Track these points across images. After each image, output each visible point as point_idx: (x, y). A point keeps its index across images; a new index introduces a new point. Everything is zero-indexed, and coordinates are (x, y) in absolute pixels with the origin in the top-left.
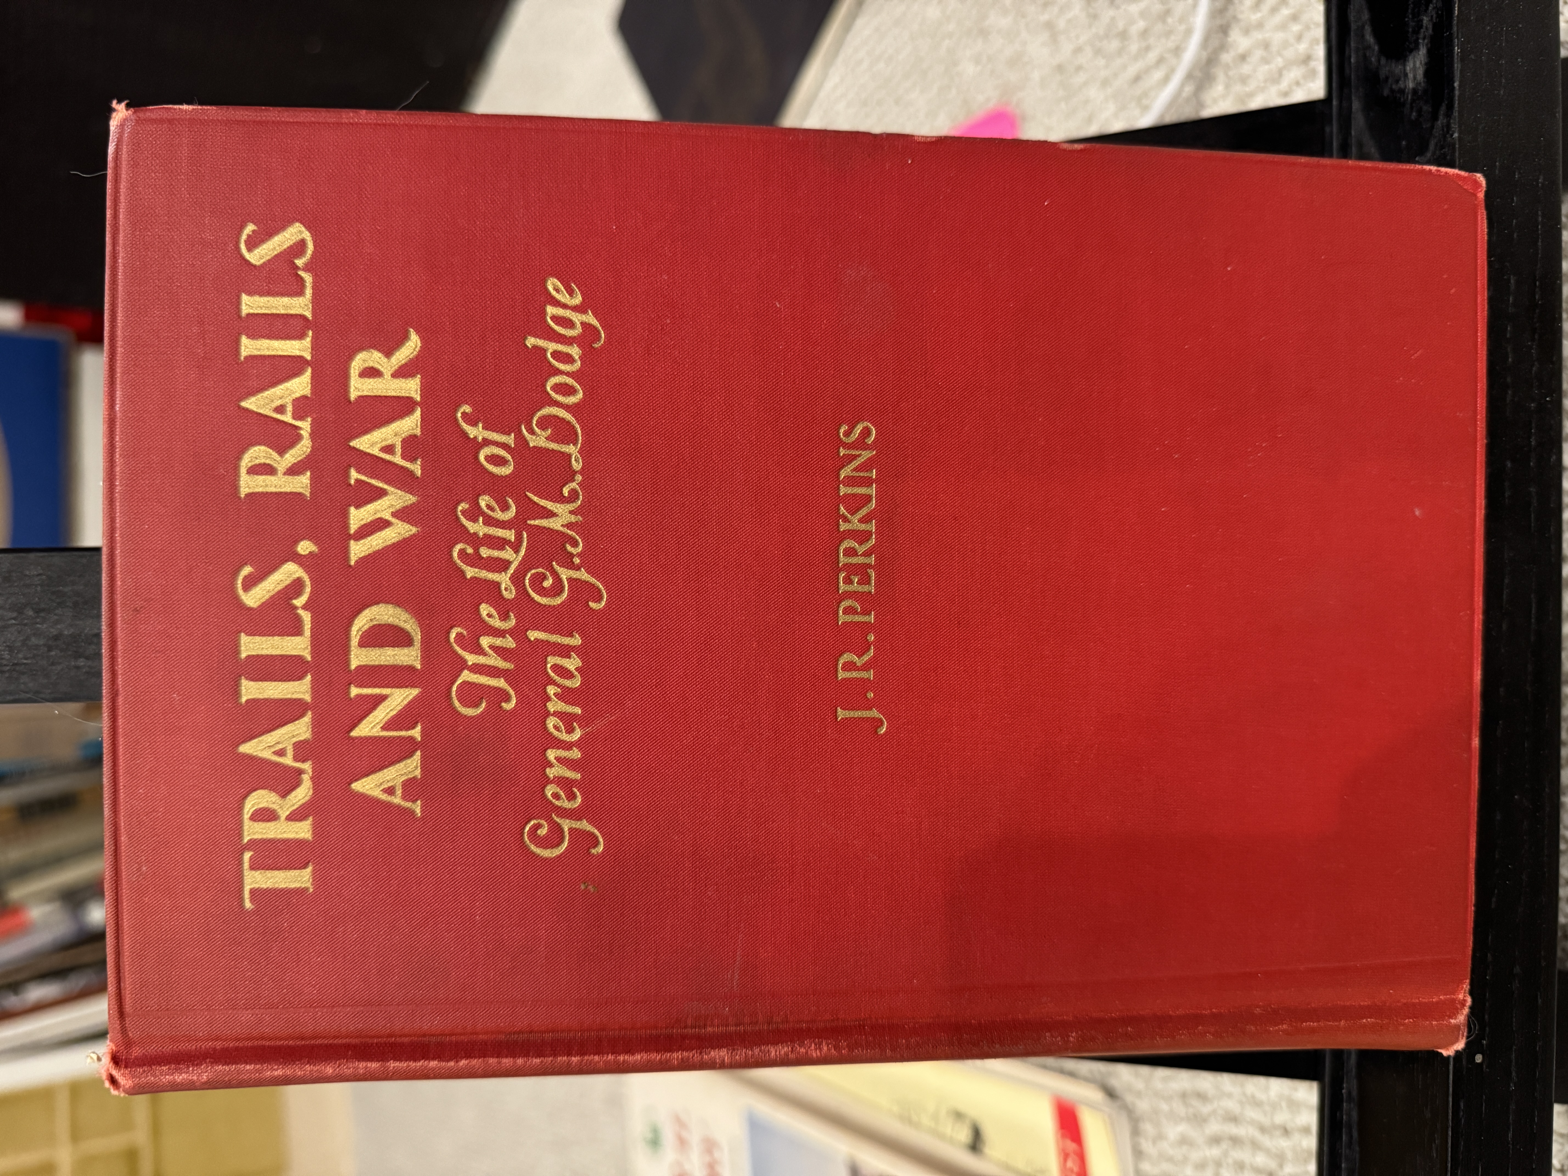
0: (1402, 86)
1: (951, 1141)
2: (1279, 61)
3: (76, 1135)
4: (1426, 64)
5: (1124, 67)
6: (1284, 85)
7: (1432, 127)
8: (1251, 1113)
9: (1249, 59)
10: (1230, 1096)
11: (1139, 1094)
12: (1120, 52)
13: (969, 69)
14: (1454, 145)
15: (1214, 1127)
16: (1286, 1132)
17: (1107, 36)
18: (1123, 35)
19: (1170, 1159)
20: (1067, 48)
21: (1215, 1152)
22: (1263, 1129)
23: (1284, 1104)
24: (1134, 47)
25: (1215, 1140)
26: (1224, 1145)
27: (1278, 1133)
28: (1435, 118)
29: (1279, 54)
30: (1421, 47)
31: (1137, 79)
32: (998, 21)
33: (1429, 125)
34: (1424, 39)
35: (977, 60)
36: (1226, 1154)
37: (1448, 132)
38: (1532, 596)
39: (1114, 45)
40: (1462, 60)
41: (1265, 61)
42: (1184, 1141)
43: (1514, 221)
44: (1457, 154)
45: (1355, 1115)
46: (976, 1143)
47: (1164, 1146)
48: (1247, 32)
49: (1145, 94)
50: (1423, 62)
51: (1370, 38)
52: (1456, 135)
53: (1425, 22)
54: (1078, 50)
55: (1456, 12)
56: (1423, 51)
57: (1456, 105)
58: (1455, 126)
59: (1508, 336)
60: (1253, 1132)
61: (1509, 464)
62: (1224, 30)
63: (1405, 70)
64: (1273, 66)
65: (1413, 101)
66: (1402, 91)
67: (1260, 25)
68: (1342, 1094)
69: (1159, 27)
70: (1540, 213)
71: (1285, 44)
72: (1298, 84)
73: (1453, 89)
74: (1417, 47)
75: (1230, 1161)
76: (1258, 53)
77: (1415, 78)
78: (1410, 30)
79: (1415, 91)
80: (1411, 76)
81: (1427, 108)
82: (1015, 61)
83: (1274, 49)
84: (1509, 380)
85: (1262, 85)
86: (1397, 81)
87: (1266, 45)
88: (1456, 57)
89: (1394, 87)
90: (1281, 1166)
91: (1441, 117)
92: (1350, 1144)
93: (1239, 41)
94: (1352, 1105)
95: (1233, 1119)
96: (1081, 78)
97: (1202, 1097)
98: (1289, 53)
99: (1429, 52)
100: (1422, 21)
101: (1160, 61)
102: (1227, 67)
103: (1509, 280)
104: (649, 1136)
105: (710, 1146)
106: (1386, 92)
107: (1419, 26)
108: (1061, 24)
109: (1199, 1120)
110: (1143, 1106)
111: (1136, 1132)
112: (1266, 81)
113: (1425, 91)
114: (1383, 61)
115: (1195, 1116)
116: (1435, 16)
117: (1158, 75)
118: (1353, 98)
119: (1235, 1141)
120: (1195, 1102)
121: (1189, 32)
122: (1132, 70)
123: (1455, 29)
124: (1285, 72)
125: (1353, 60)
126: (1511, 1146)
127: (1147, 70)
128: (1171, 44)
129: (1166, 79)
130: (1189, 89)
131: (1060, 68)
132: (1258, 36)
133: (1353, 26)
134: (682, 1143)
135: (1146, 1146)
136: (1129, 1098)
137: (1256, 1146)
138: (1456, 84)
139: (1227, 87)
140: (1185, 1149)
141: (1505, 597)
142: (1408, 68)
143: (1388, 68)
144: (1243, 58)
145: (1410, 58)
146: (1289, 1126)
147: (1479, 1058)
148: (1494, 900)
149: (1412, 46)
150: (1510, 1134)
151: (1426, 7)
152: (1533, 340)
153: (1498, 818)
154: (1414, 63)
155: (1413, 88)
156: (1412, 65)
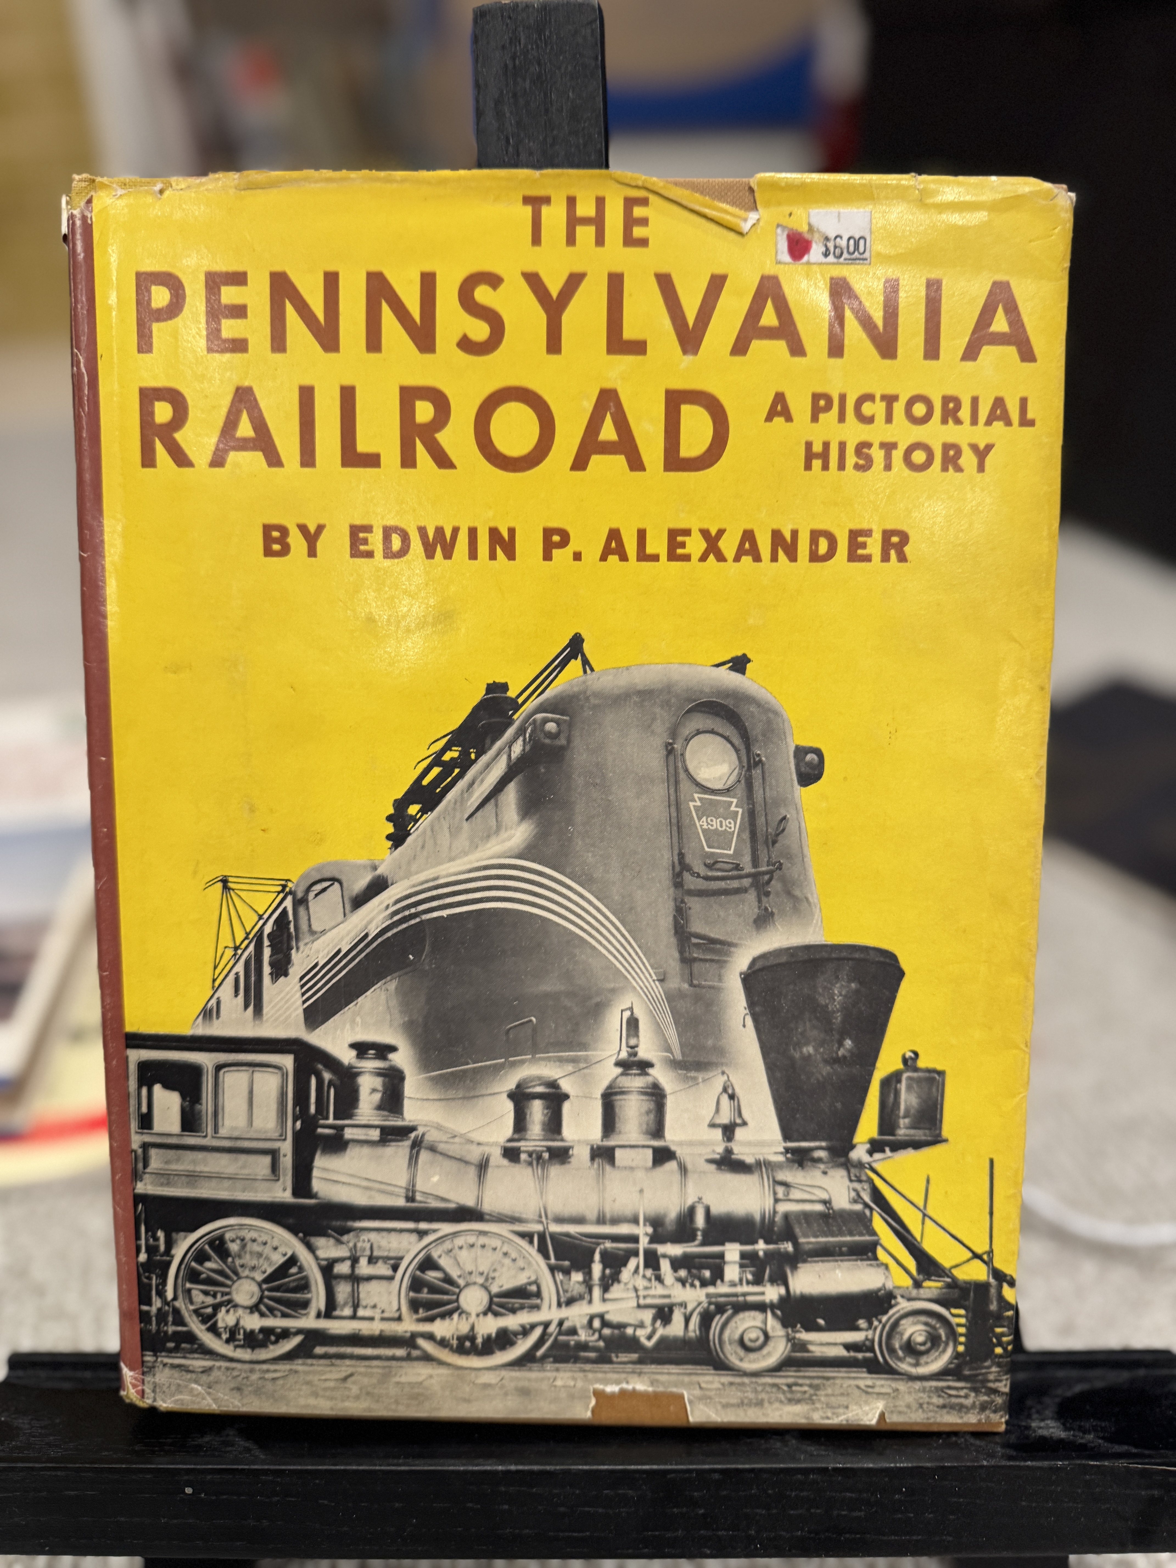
0: (1033, 1417)
4: (1051, 1438)
7: (995, 1443)
14: (977, 1461)
28: (1003, 1445)
30: (1067, 1433)
34: (1073, 1436)
38: (588, 1534)
40: (1051, 1468)
43: (912, 1515)
50: (1053, 1435)
51: (1078, 1388)
52: (985, 1463)
53: (1089, 1436)
55: (1092, 1463)
56: (1063, 1435)
57: (1011, 1463)
58: (993, 1462)
59: (813, 1511)
61: (702, 1511)
63: (1048, 1419)
65: (1019, 1426)
66: (1029, 1417)
70: (920, 1537)
73: (1026, 1461)
74: (1066, 1429)
77: (1040, 1428)
78: (1082, 1424)
79: (1028, 1428)
80: (1042, 1424)
81: (1012, 1438)
84: (774, 1511)
86: (1038, 1412)
88: (1053, 1463)
89: (1034, 1410)
91: (1002, 1450)
99: (1061, 1441)
100: (1089, 1433)
103: (861, 1510)
106: (1029, 1402)
107: (1085, 1432)
113: (1027, 1437)
114: (1057, 1400)
116: (1092, 1445)
123: (1078, 1462)
125: (1059, 1373)
126: (112, 1519)
133: (1092, 1374)
138: (1029, 1463)
141: (587, 1509)
142: (1049, 1422)
143: (1051, 1403)
145: (1059, 1424)
147: (189, 1490)
148: (326, 1502)
149: (1068, 1425)
150: (123, 1519)
151: (1103, 1438)
152: (810, 1532)
153: (397, 1505)
154: (1053, 1427)
155: (1030, 1427)
156: (1051, 1425)
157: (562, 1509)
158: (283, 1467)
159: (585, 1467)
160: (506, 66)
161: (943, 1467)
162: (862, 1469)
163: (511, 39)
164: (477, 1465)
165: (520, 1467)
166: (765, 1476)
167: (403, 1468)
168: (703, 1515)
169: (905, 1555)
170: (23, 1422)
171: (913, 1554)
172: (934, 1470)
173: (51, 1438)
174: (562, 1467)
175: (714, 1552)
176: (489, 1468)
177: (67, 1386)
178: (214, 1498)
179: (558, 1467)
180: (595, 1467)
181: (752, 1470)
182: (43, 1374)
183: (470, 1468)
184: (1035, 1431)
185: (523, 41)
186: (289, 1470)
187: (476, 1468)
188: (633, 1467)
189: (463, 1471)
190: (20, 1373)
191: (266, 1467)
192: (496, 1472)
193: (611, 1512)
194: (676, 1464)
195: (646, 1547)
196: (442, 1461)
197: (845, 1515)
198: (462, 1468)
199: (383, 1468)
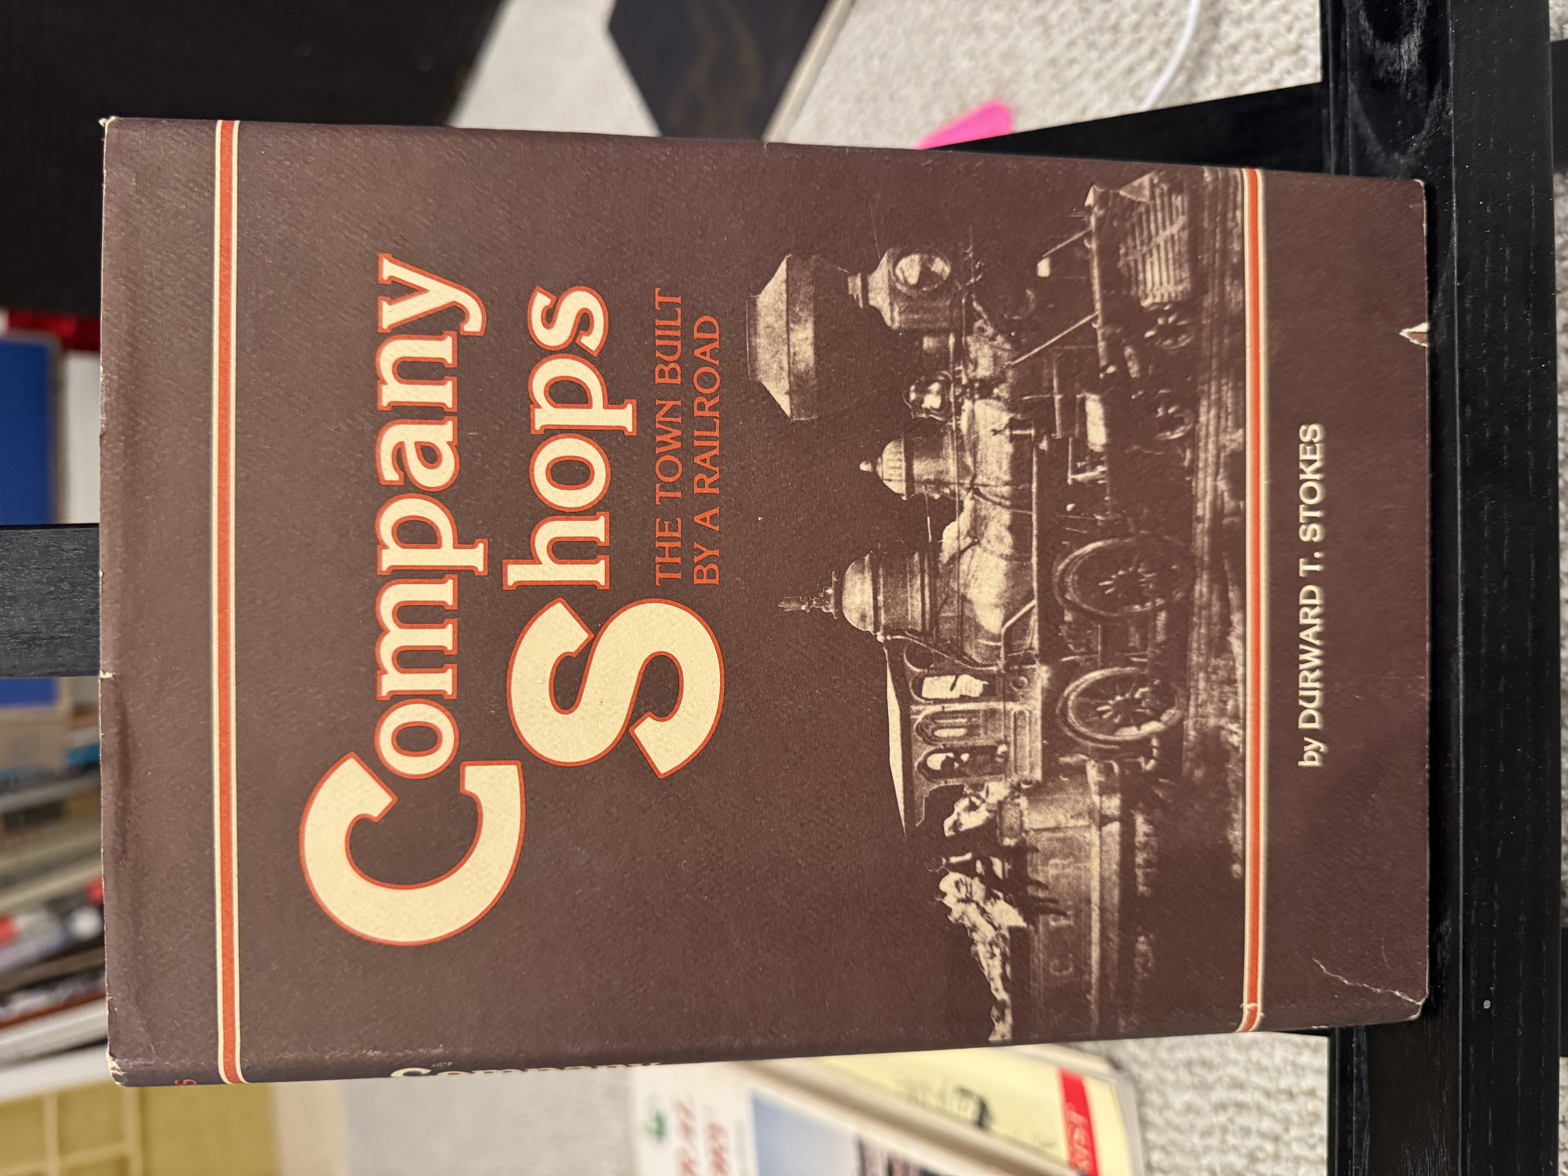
0: (1398, 68)
1: (957, 1119)
2: (1270, 51)
3: (64, 1148)
4: (1420, 45)
5: (1117, 60)
6: (1275, 74)
7: (1428, 106)
8: (1256, 1079)
9: (1240, 49)
10: (1235, 1063)
11: (1144, 1065)
12: (1113, 44)
13: (964, 64)
14: (1450, 123)
15: (1220, 1094)
16: (1291, 1095)
17: (1100, 30)
18: (1115, 28)
19: (1177, 1129)
20: (1061, 42)
21: (1222, 1118)
22: (1268, 1094)
23: (1289, 1068)
24: (1126, 40)
25: (1221, 1107)
26: (1231, 1111)
27: (1283, 1097)
28: (1430, 96)
29: (1269, 43)
30: (1415, 29)
31: (1130, 71)
32: (990, 16)
33: (1424, 104)
34: (1418, 21)
35: (971, 54)
36: (1231, 1121)
37: (1443, 110)
38: (1531, 556)
39: (1106, 39)
40: (1457, 39)
41: (1257, 51)
42: (1189, 1109)
43: (1508, 194)
44: (1453, 131)
45: (1364, 1067)
46: (982, 1119)
47: (1169, 1114)
48: (1238, 23)
49: (1138, 85)
50: (1417, 44)
51: (1364, 23)
52: (1451, 112)
54: (1071, 44)
56: (1417, 34)
57: (1451, 83)
58: (1450, 104)
59: (1505, 304)
60: (1259, 1097)
61: (1507, 428)
62: (1216, 22)
63: (1400, 52)
64: (1264, 56)
65: (1408, 83)
66: (1397, 73)
67: (1250, 17)
68: (1352, 1048)
69: (1150, 20)
70: (1532, 187)
71: (1276, 35)
72: (1289, 72)
73: (1448, 67)
74: (1411, 30)
75: (1236, 1128)
76: (1249, 44)
77: (1409, 60)
78: (1404, 13)
79: (1409, 72)
80: (1405, 58)
81: (1422, 88)
82: (1007, 57)
83: (1264, 39)
84: (1506, 347)
85: (1254, 74)
86: (1392, 64)
87: (1257, 37)
88: (1450, 37)
89: (1389, 69)
90: (1287, 1130)
91: (1436, 96)
92: (1360, 1097)
93: (1230, 33)
94: (1362, 1058)
95: (1238, 1085)
96: (1076, 70)
97: (1206, 1064)
98: (1280, 43)
99: (1423, 33)
101: (1153, 53)
102: (1220, 58)
103: (1504, 251)
104: (654, 1125)
105: (715, 1131)
106: (1381, 74)
107: (1413, 9)
108: (1054, 18)
109: (1204, 1087)
110: (1148, 1076)
111: (1141, 1103)
112: (1257, 70)
113: (1420, 72)
114: (1378, 44)
115: (1201, 1083)
117: (1151, 66)
118: (1349, 81)
119: (1241, 1106)
120: (1199, 1070)
121: (1181, 25)
122: (1125, 62)
123: (1449, 10)
124: (1276, 62)
125: (1348, 45)
126: (1519, 1090)
127: (1141, 62)
128: (1164, 36)
129: (1159, 71)
130: (1181, 79)
131: (1053, 62)
132: (1248, 27)
133: (1348, 12)
134: (687, 1131)
135: (1152, 1115)
136: (1135, 1069)
137: (1261, 1110)
138: (1451, 64)
139: (1220, 77)
140: (1192, 1116)
141: (1505, 556)
142: (1403, 50)
143: (1382, 50)
144: (1234, 48)
145: (1405, 40)
146: (1295, 1090)
147: (1487, 1004)
148: (1499, 850)
149: (1407, 29)
150: (1518, 1079)
152: (1528, 309)
153: (1502, 770)
154: (1409, 44)
155: (1408, 70)
156: (1407, 48)
158: (1461, 897)
159: (1460, 558)
161: (1457, 159)
162: (1459, 250)
164: (1458, 680)
165: (1460, 630)
166: (1468, 357)
167: (1461, 763)
168: (1510, 427)
172: (1460, 170)
173: (1427, 1159)
174: (1460, 584)
175: (1550, 415)
176: (1461, 666)
178: (1495, 976)
179: (1460, 589)
181: (1461, 371)
183: (1461, 687)
184: (1414, 65)
186: (1465, 891)
187: (1461, 682)
188: (1459, 505)
189: (1464, 694)
191: (1461, 917)
192: (1465, 657)
193: (1507, 530)
194: (1455, 456)
195: (1546, 490)
196: (1453, 720)
197: (1509, 269)
198: (1461, 697)
199: (1461, 786)
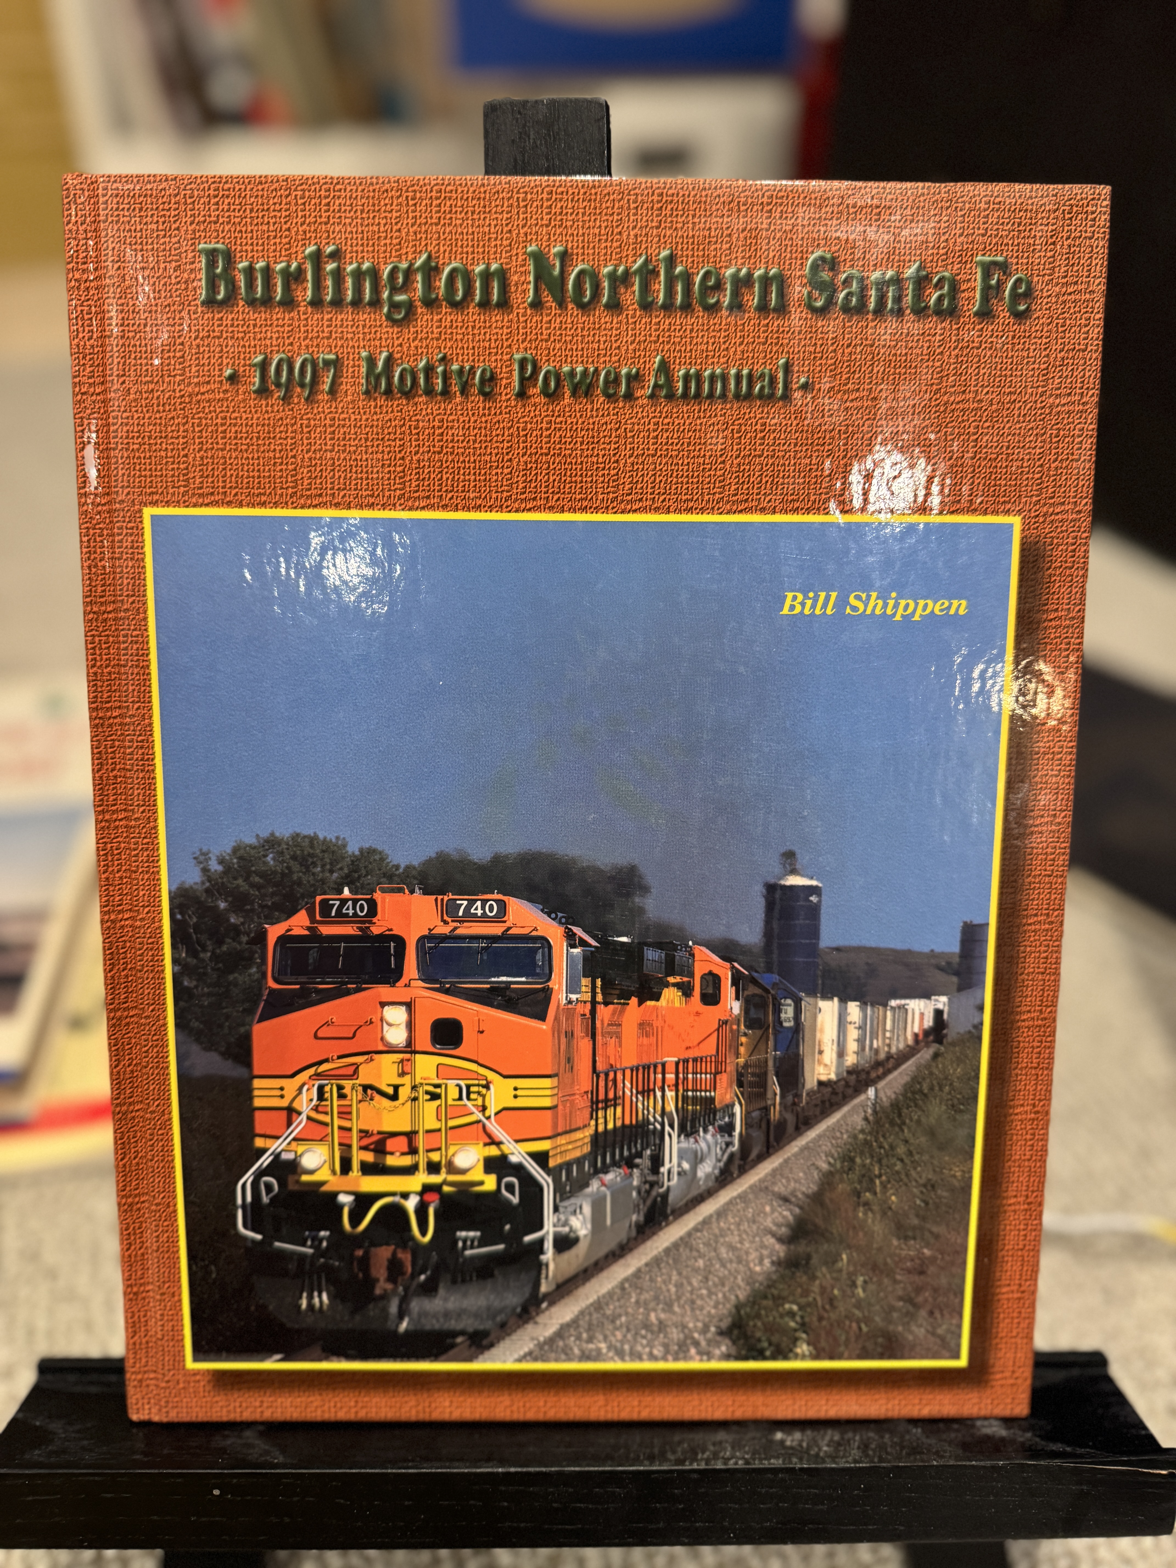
4: (994, 1437)
28: (951, 1444)
34: (1013, 1434)
38: (579, 1526)
40: (993, 1467)
43: (869, 1508)
50: (995, 1434)
53: (1027, 1435)
56: (1004, 1433)
61: (681, 1506)
70: (874, 1526)
73: (971, 1460)
74: (1007, 1427)
77: (984, 1426)
80: (986, 1423)
84: (746, 1505)
88: (995, 1462)
99: (1002, 1440)
100: (1028, 1431)
103: (823, 1504)
107: (1024, 1430)
116: (1031, 1443)
123: (1018, 1461)
138: (974, 1463)
141: (579, 1505)
142: (991, 1420)
145: (1000, 1422)
147: (216, 1492)
148: (342, 1501)
151: (1039, 1436)
152: (777, 1523)
153: (407, 1503)
155: (975, 1425)
156: (993, 1424)
157: (555, 1505)
160: (515, 160)
161: (898, 1467)
162: (826, 1468)
163: (520, 133)
164: (479, 1468)
166: (739, 1475)
168: (682, 1509)
169: (861, 1541)
170: (56, 1426)
171: (869, 1541)
172: (888, 1470)
173: (85, 1442)
177: (93, 1389)
178: (240, 1499)
180: (587, 1469)
182: (72, 1378)
184: (979, 1429)
185: (532, 136)
188: (620, 1468)
190: (49, 1377)
193: (600, 1507)
197: (809, 1508)
